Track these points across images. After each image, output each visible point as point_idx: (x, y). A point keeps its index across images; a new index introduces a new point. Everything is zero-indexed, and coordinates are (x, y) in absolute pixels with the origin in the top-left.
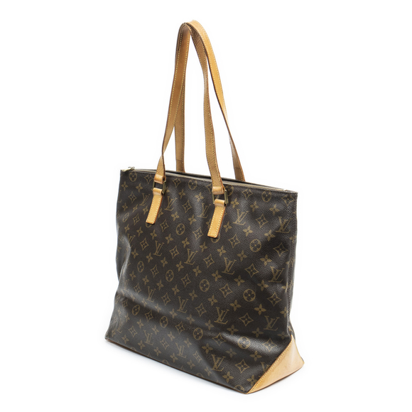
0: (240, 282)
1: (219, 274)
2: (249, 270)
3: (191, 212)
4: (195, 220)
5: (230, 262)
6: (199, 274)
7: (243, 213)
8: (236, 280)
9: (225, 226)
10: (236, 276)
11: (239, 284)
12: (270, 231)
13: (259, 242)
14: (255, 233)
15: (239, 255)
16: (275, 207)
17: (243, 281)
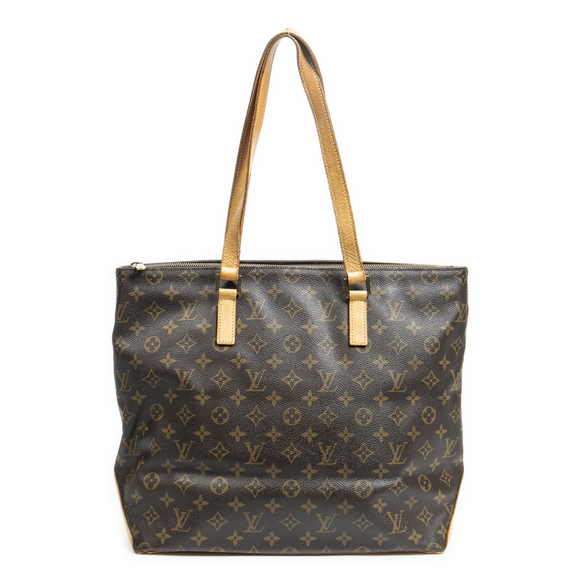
0: (414, 400)
1: (384, 395)
2: (427, 380)
3: (303, 316)
4: (314, 326)
5: (399, 375)
6: (350, 402)
7: (397, 305)
8: (409, 398)
9: (375, 327)
10: (408, 393)
11: (413, 403)
12: (448, 323)
13: (437, 340)
14: (426, 328)
15: (410, 363)
16: (447, 289)
17: (418, 398)
